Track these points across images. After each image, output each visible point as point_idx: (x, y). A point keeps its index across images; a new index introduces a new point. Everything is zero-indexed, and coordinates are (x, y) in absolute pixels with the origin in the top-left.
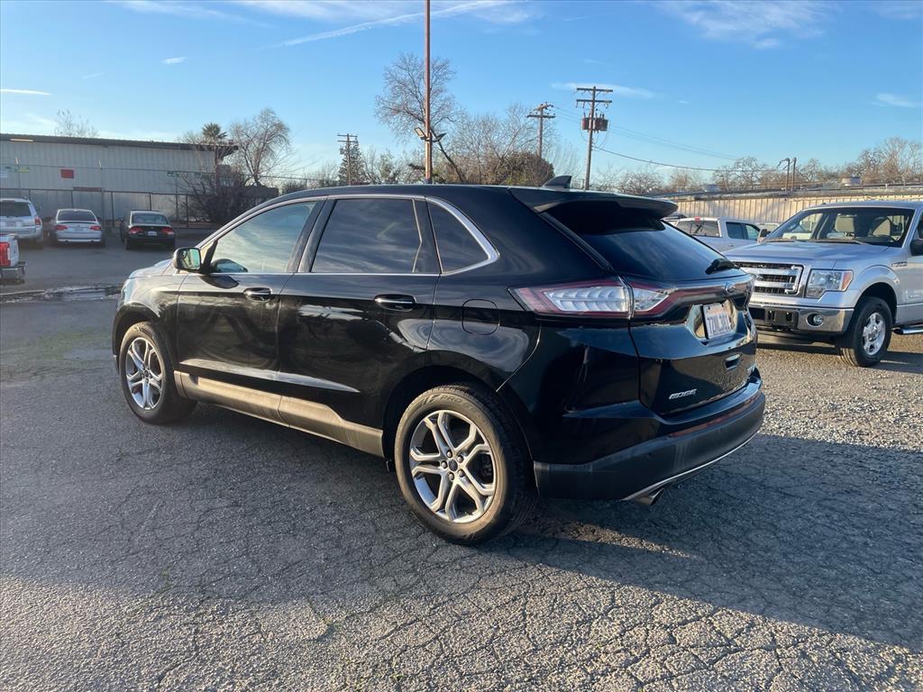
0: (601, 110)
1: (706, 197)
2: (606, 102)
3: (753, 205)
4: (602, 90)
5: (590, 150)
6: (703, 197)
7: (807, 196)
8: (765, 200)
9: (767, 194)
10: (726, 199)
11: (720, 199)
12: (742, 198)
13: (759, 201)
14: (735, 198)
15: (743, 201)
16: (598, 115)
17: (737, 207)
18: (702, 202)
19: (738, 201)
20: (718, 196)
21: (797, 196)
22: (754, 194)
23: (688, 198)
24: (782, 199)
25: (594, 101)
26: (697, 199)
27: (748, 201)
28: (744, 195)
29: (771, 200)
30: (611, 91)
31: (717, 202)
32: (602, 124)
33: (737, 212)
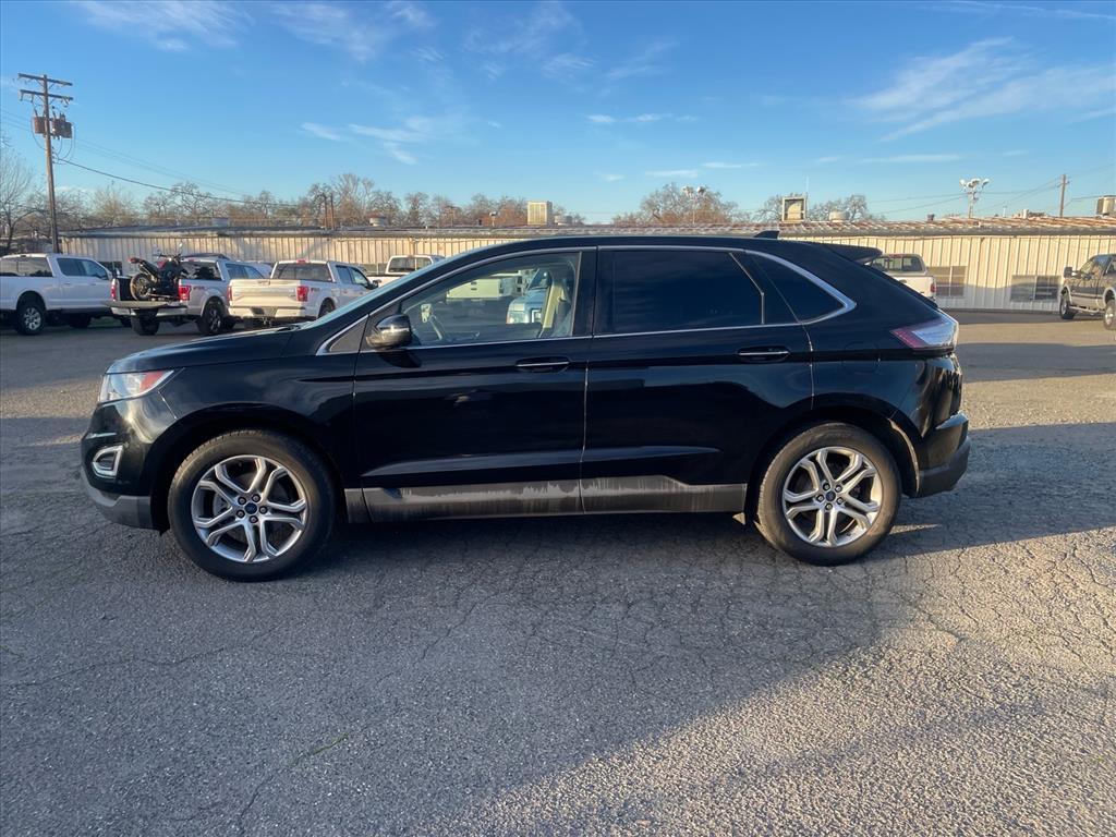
0: (58, 109)
1: (233, 232)
2: (65, 98)
3: (292, 245)
4: (58, 82)
5: (51, 163)
6: (228, 233)
7: (353, 236)
8: (305, 239)
9: (306, 232)
10: (258, 236)
11: (251, 236)
12: (276, 236)
13: (298, 240)
14: (270, 236)
15: (279, 240)
16: (54, 114)
17: (273, 246)
18: (227, 239)
19: (272, 239)
20: (248, 232)
21: (342, 236)
22: (292, 232)
23: (209, 233)
24: (325, 239)
25: (46, 95)
26: (220, 235)
27: (285, 240)
28: (280, 232)
29: (311, 240)
30: (70, 84)
31: (247, 239)
32: (64, 128)
33: (273, 252)
